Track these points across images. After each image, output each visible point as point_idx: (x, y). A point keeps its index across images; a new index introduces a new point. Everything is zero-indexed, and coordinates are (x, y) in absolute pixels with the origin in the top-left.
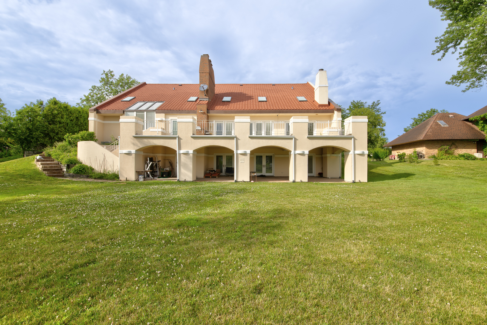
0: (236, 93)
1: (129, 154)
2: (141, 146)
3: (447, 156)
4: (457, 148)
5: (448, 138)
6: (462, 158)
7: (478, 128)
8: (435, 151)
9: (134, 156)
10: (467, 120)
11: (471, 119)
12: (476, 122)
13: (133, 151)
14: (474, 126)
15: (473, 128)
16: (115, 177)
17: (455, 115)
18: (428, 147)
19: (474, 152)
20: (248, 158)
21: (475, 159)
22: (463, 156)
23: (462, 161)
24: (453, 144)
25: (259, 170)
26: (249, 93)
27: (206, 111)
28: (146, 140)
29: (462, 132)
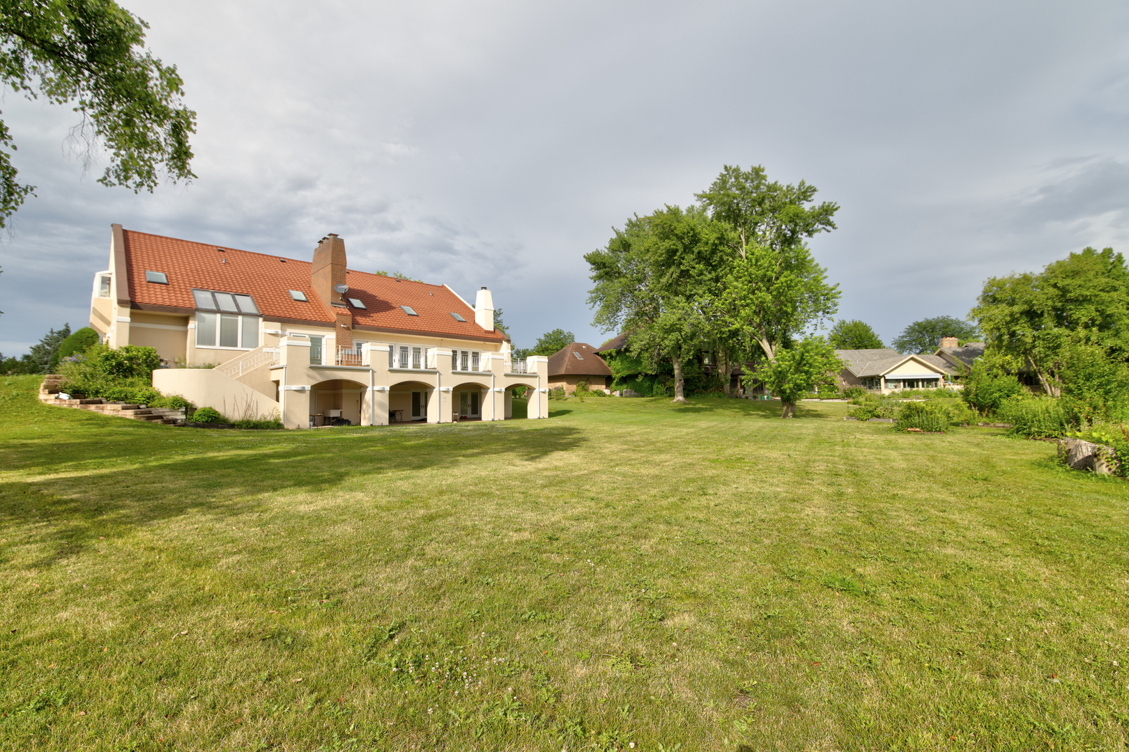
0: (358, 290)
1: (302, 391)
2: (320, 379)
3: (584, 392)
4: (591, 383)
5: (584, 373)
6: (596, 395)
7: (606, 363)
8: (574, 387)
9: (308, 393)
10: (597, 354)
11: (601, 353)
12: (604, 357)
13: (308, 387)
14: (602, 360)
15: (602, 363)
16: (277, 426)
17: (588, 347)
18: (569, 383)
19: (602, 388)
20: (450, 396)
21: (604, 395)
22: (596, 392)
23: (596, 398)
24: (588, 379)
25: (463, 411)
26: (381, 294)
27: (350, 326)
28: (328, 372)
29: (593, 368)
